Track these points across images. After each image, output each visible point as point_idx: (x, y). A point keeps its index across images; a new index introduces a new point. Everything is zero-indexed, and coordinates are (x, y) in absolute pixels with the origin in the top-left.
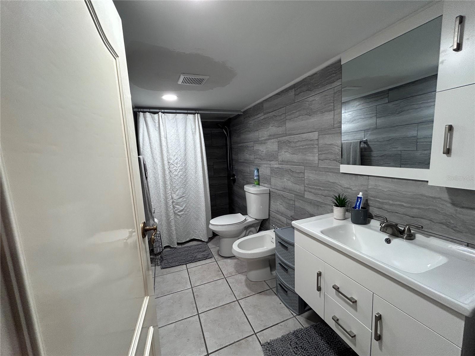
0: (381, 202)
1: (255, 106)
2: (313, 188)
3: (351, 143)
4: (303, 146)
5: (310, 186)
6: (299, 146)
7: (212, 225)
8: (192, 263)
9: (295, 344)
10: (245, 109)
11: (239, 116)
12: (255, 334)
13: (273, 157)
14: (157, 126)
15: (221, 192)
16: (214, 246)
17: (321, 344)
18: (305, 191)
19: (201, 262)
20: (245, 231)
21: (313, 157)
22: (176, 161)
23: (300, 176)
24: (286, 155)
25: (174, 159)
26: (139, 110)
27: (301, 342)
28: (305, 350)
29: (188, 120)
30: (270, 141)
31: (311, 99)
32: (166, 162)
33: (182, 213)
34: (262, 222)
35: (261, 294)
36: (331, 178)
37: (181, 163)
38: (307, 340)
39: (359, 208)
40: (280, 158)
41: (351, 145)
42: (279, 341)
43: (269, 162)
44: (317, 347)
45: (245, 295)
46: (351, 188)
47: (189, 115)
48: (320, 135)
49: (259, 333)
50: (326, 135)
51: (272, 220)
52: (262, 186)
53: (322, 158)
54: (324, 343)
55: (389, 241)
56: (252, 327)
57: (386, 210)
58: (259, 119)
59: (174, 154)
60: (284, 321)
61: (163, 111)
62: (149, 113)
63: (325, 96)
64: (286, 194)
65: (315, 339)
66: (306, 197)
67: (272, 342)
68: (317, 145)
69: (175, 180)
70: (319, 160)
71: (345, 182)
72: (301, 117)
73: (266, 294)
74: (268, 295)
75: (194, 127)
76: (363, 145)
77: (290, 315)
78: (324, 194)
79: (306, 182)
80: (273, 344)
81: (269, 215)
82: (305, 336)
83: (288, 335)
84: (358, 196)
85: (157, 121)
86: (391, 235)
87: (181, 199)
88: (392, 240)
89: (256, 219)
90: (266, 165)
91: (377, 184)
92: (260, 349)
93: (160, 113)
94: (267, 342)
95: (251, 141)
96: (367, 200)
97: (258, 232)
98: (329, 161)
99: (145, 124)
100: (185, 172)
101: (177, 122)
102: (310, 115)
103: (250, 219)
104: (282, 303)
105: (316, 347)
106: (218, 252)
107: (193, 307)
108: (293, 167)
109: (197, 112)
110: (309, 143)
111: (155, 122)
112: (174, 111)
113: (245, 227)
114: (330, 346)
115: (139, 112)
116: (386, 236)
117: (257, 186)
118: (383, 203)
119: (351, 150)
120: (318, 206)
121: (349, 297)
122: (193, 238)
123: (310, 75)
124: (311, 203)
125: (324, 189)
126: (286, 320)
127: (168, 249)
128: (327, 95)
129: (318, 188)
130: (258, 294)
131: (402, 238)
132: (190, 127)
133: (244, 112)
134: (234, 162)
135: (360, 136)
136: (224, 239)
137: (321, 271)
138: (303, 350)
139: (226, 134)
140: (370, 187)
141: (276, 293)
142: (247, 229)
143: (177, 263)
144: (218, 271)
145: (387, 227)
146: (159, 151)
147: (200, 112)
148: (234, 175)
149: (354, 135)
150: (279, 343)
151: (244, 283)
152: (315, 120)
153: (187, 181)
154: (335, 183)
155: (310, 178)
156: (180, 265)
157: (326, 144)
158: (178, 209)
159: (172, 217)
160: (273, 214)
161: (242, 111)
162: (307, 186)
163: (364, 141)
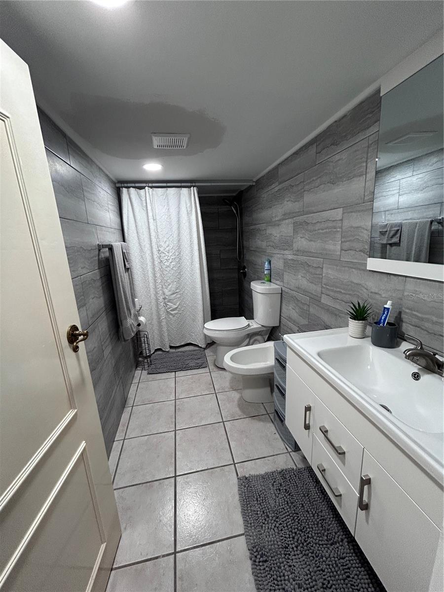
0: (419, 317)
1: (269, 172)
2: (332, 291)
3: (417, 224)
4: (322, 230)
5: (327, 287)
6: (319, 229)
7: (207, 329)
8: (182, 371)
9: (279, 485)
10: (258, 177)
11: (251, 187)
12: (235, 464)
13: (286, 244)
14: (145, 204)
15: (229, 288)
16: (212, 354)
17: (312, 492)
18: (322, 293)
19: (193, 371)
20: (248, 340)
21: (335, 247)
22: (167, 249)
23: (318, 273)
24: (301, 242)
25: (165, 246)
26: (123, 185)
27: (288, 485)
28: (289, 495)
29: (182, 196)
30: (284, 222)
31: (337, 157)
32: (155, 250)
33: (175, 312)
34: (272, 329)
35: (254, 419)
36: (355, 277)
37: (174, 251)
38: (296, 483)
39: (384, 324)
40: (295, 246)
41: (416, 226)
42: (259, 478)
43: (282, 252)
44: (306, 495)
45: (234, 417)
46: (380, 293)
47: (183, 189)
48: (345, 213)
49: (239, 464)
50: (353, 214)
51: (283, 329)
52: (274, 283)
53: (345, 248)
54: (318, 491)
55: (418, 376)
56: (232, 455)
57: (426, 330)
58: (273, 191)
59: (165, 239)
60: (274, 455)
61: (150, 185)
62: (134, 189)
63: (356, 151)
64: (300, 296)
65: (306, 484)
66: (322, 301)
67: (251, 478)
68: (340, 228)
69: (167, 272)
70: (342, 250)
71: (372, 284)
72: (322, 186)
73: (260, 420)
74: (263, 421)
75: (189, 205)
76: (435, 226)
77: (283, 449)
78: (345, 299)
79: (324, 281)
80: (251, 480)
81: (280, 322)
82: (295, 478)
83: (273, 473)
84: (385, 306)
85: (144, 199)
86: (424, 368)
87: (174, 295)
88: (423, 375)
89: (262, 326)
90: (279, 255)
91: (418, 290)
92: (235, 482)
93: (147, 188)
94: (245, 477)
95: (264, 222)
96: (400, 313)
97: (265, 342)
98: (355, 251)
99: (129, 203)
100: (179, 262)
101: (168, 199)
102: (334, 182)
103: (255, 325)
104: (277, 434)
105: (304, 495)
106: (215, 362)
107: (172, 422)
108: (310, 259)
109: (194, 184)
110: (330, 224)
111: (141, 200)
112: (164, 185)
113: (248, 335)
114: (324, 498)
115: (122, 187)
116: (414, 368)
117: (269, 283)
118: (422, 319)
119: (416, 234)
120: (336, 315)
121: (336, 445)
122: (188, 342)
123: (337, 120)
124: (328, 310)
125: (345, 292)
126: (277, 455)
127: (160, 352)
128: (358, 150)
129: (338, 290)
130: (250, 418)
131: (439, 375)
132: (185, 206)
133: (258, 182)
134: (245, 250)
135: (431, 213)
136: (221, 347)
137: (311, 405)
138: (287, 495)
139: (235, 212)
140: (406, 294)
141: (273, 420)
142: (251, 337)
143: (165, 370)
144: (210, 384)
145: (413, 356)
146: (148, 236)
147: (197, 184)
148: (244, 268)
149: (423, 210)
150: (260, 480)
151: (236, 402)
152: (338, 192)
153: (182, 273)
154: (360, 285)
155: (329, 276)
156: (169, 372)
157: (352, 227)
158: (171, 307)
159: (163, 316)
160: (284, 320)
161: (255, 180)
162: (324, 286)
163: (438, 221)
